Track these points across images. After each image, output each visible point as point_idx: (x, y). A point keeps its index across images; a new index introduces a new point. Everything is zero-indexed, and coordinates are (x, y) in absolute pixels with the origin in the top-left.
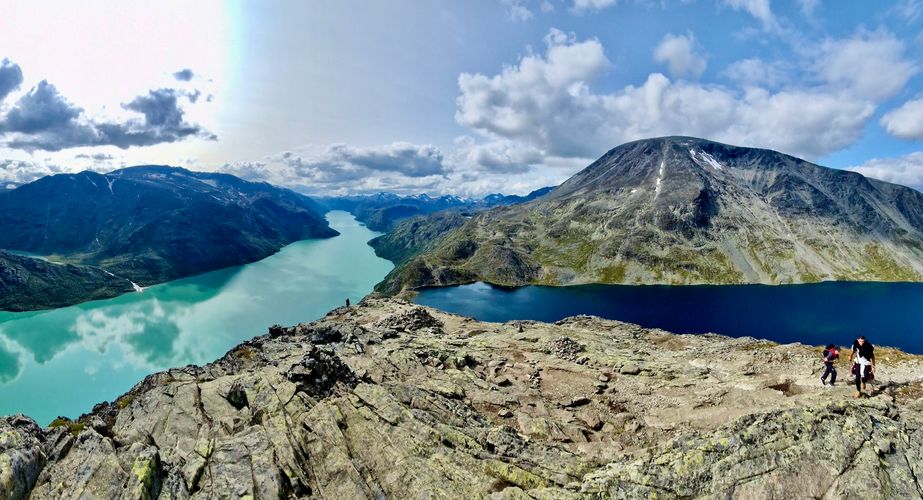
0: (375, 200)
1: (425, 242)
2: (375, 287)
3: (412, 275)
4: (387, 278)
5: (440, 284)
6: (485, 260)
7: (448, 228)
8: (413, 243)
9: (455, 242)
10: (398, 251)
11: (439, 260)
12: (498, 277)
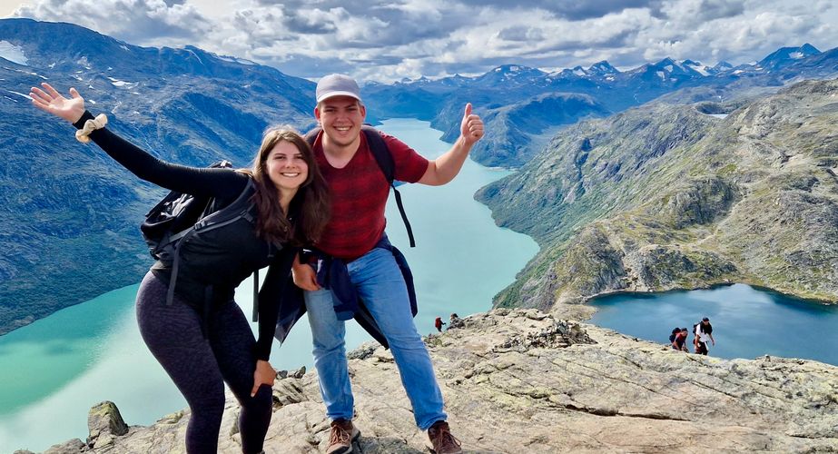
0: (488, 86)
1: (609, 185)
2: (496, 298)
3: (579, 268)
4: (523, 275)
5: (644, 289)
6: (758, 229)
7: (662, 148)
8: (581, 191)
9: (682, 183)
10: (547, 210)
11: (641, 229)
12: (791, 275)
